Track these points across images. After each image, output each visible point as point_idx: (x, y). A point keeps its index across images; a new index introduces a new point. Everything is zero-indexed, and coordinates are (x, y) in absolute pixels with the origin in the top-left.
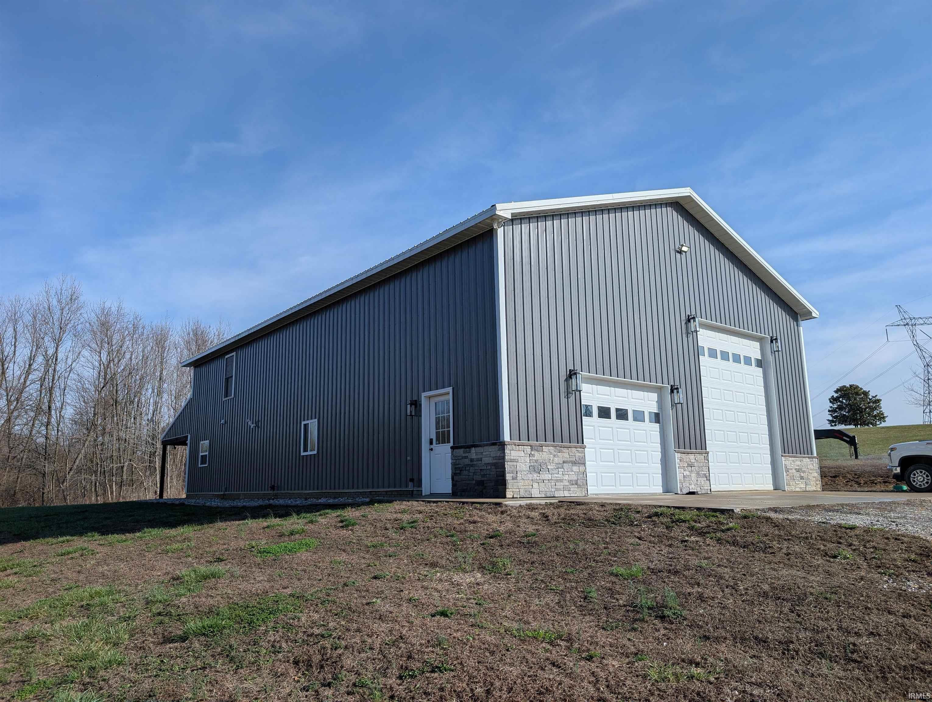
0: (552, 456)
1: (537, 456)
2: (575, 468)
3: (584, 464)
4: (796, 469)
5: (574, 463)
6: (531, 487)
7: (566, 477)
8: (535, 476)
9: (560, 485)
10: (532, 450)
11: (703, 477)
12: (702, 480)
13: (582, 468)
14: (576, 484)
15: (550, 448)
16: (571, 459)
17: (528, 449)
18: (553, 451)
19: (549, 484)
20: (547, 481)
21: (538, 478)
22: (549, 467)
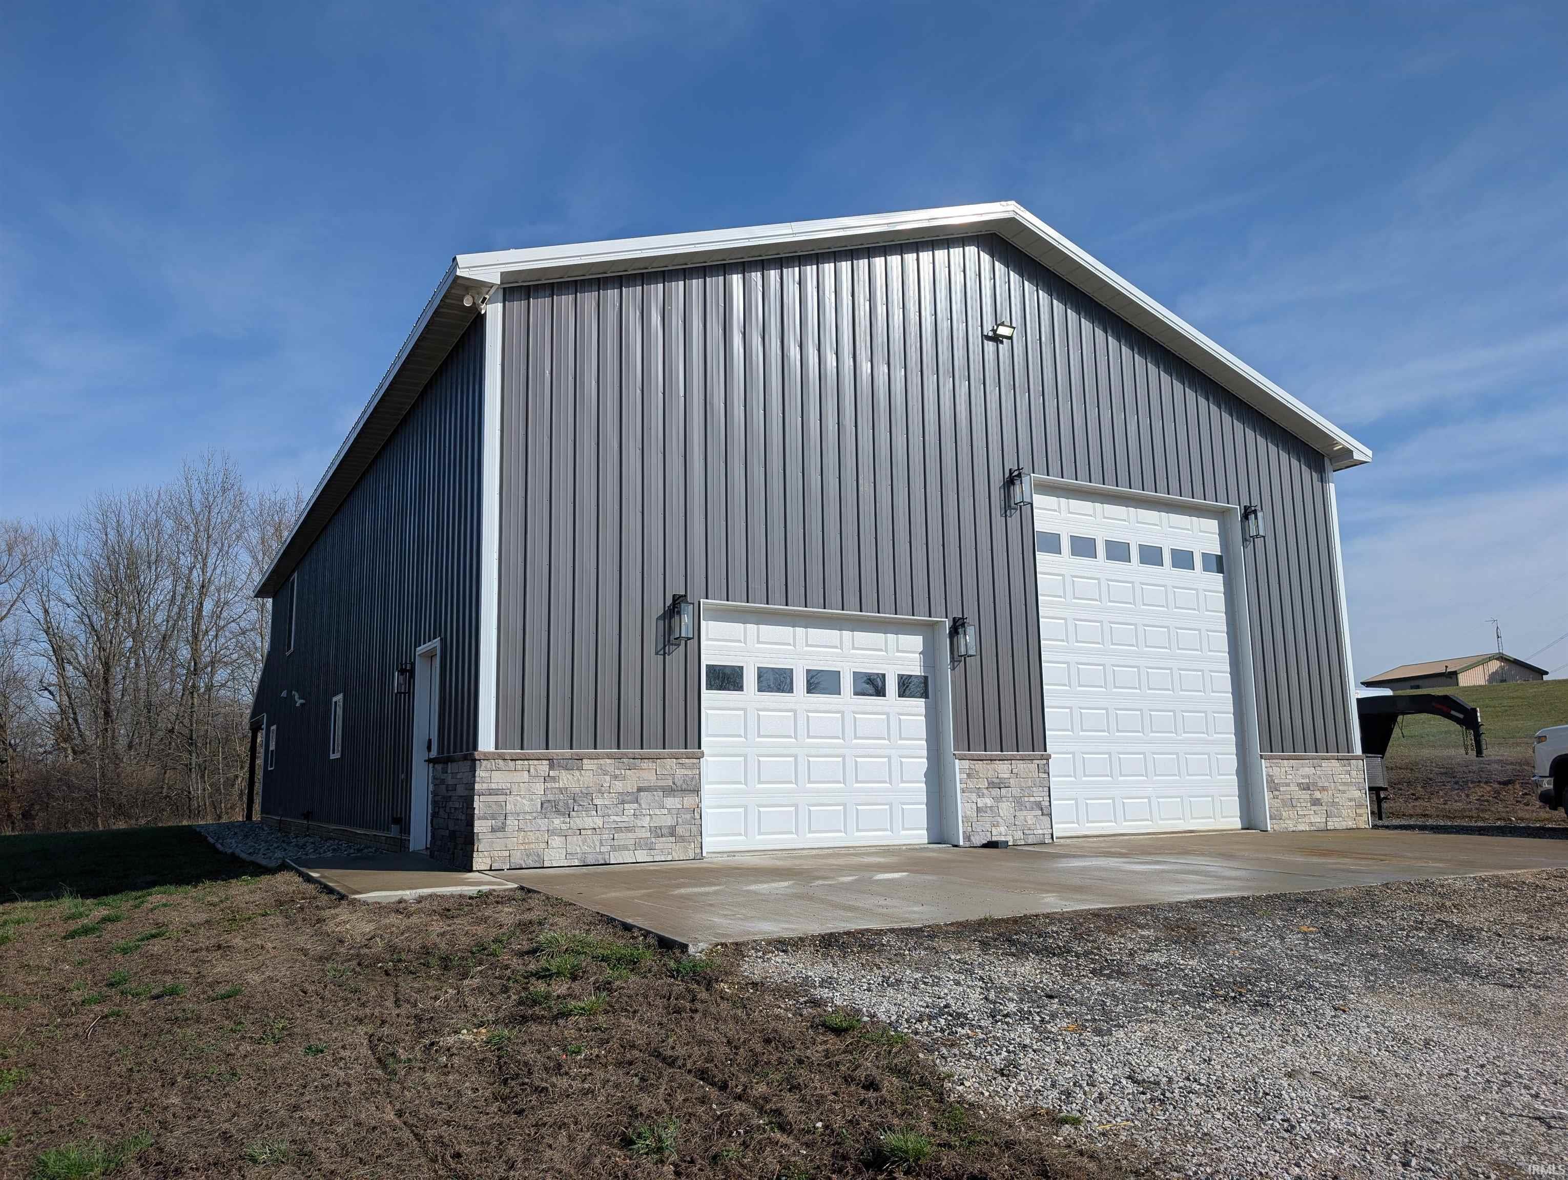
0: (608, 778)
1: (566, 779)
2: (672, 802)
3: (697, 791)
4: (1299, 785)
5: (670, 791)
6: (544, 845)
7: (646, 821)
8: (557, 822)
9: (624, 838)
10: (551, 767)
11: (1032, 809)
12: (1030, 817)
13: (689, 801)
14: (672, 834)
15: (602, 762)
16: (660, 783)
17: (544, 766)
18: (611, 769)
19: (596, 838)
20: (589, 832)
21: (564, 827)
22: (596, 802)
